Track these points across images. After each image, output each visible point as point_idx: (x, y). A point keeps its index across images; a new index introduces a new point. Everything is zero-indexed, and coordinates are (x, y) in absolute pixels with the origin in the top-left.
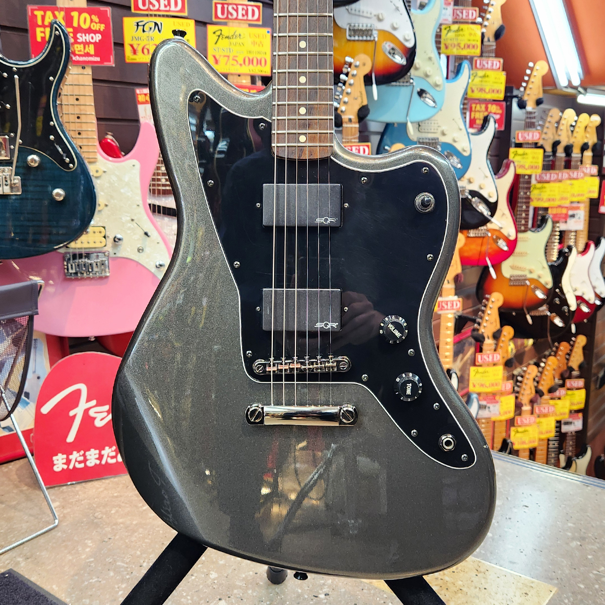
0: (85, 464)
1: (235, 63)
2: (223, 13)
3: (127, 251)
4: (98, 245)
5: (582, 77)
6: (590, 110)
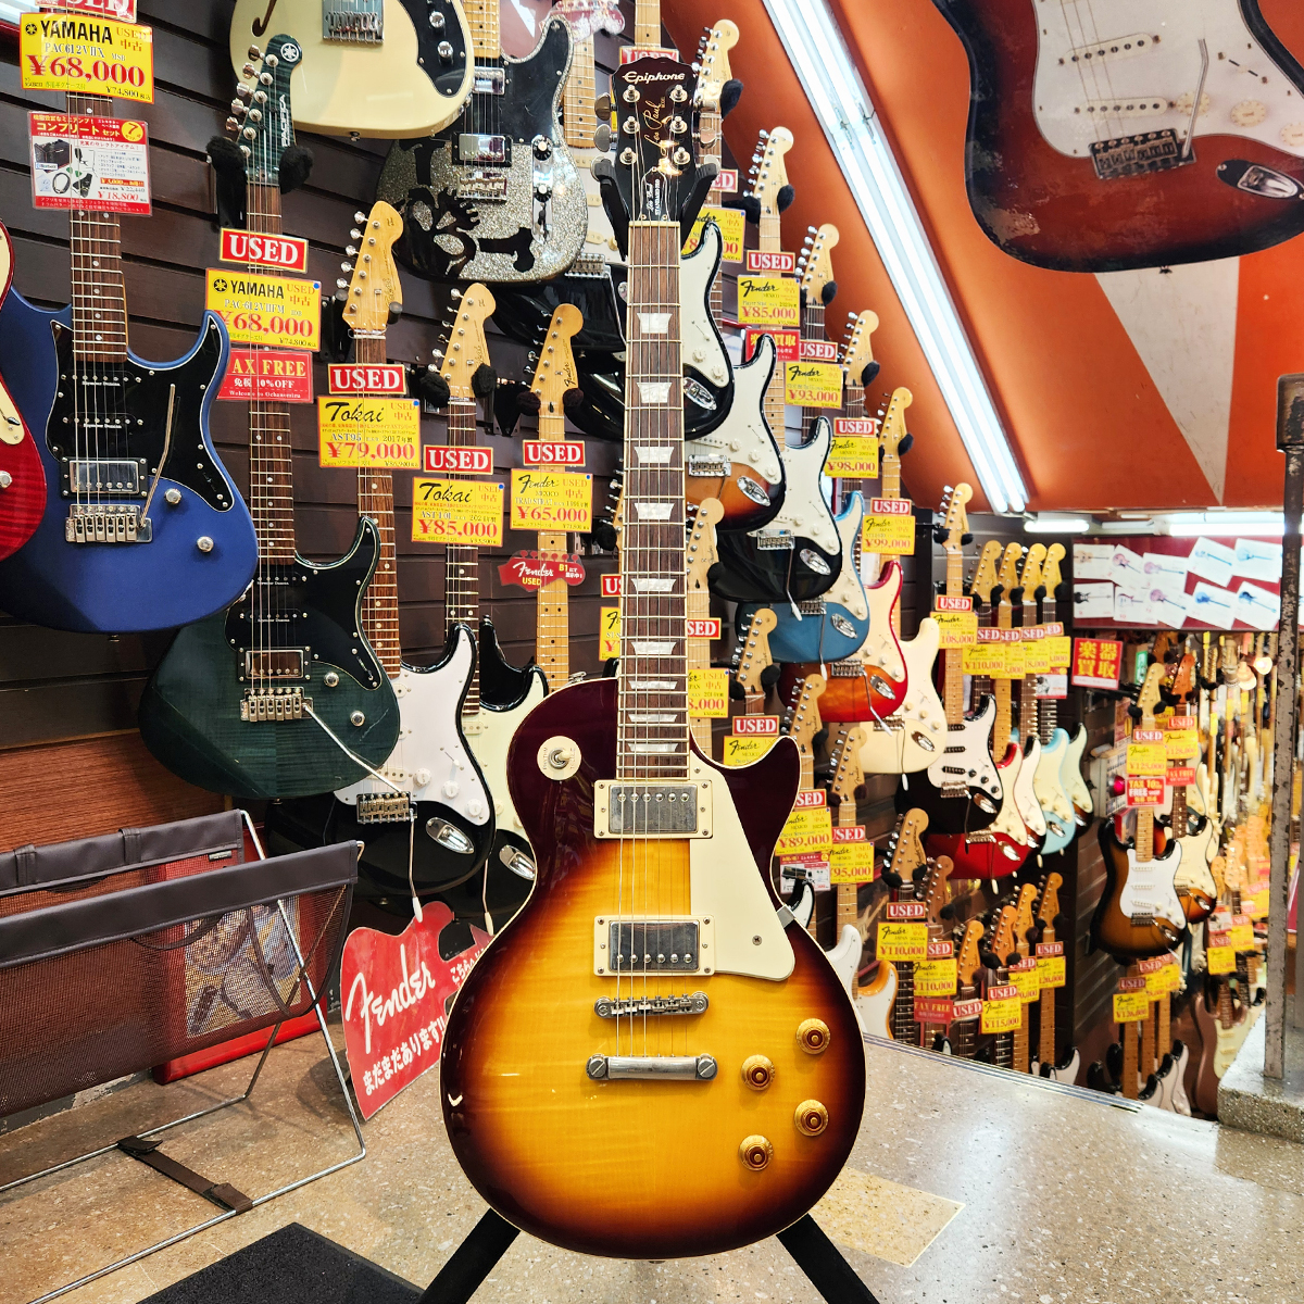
5: (1027, 501)
6: (1047, 540)
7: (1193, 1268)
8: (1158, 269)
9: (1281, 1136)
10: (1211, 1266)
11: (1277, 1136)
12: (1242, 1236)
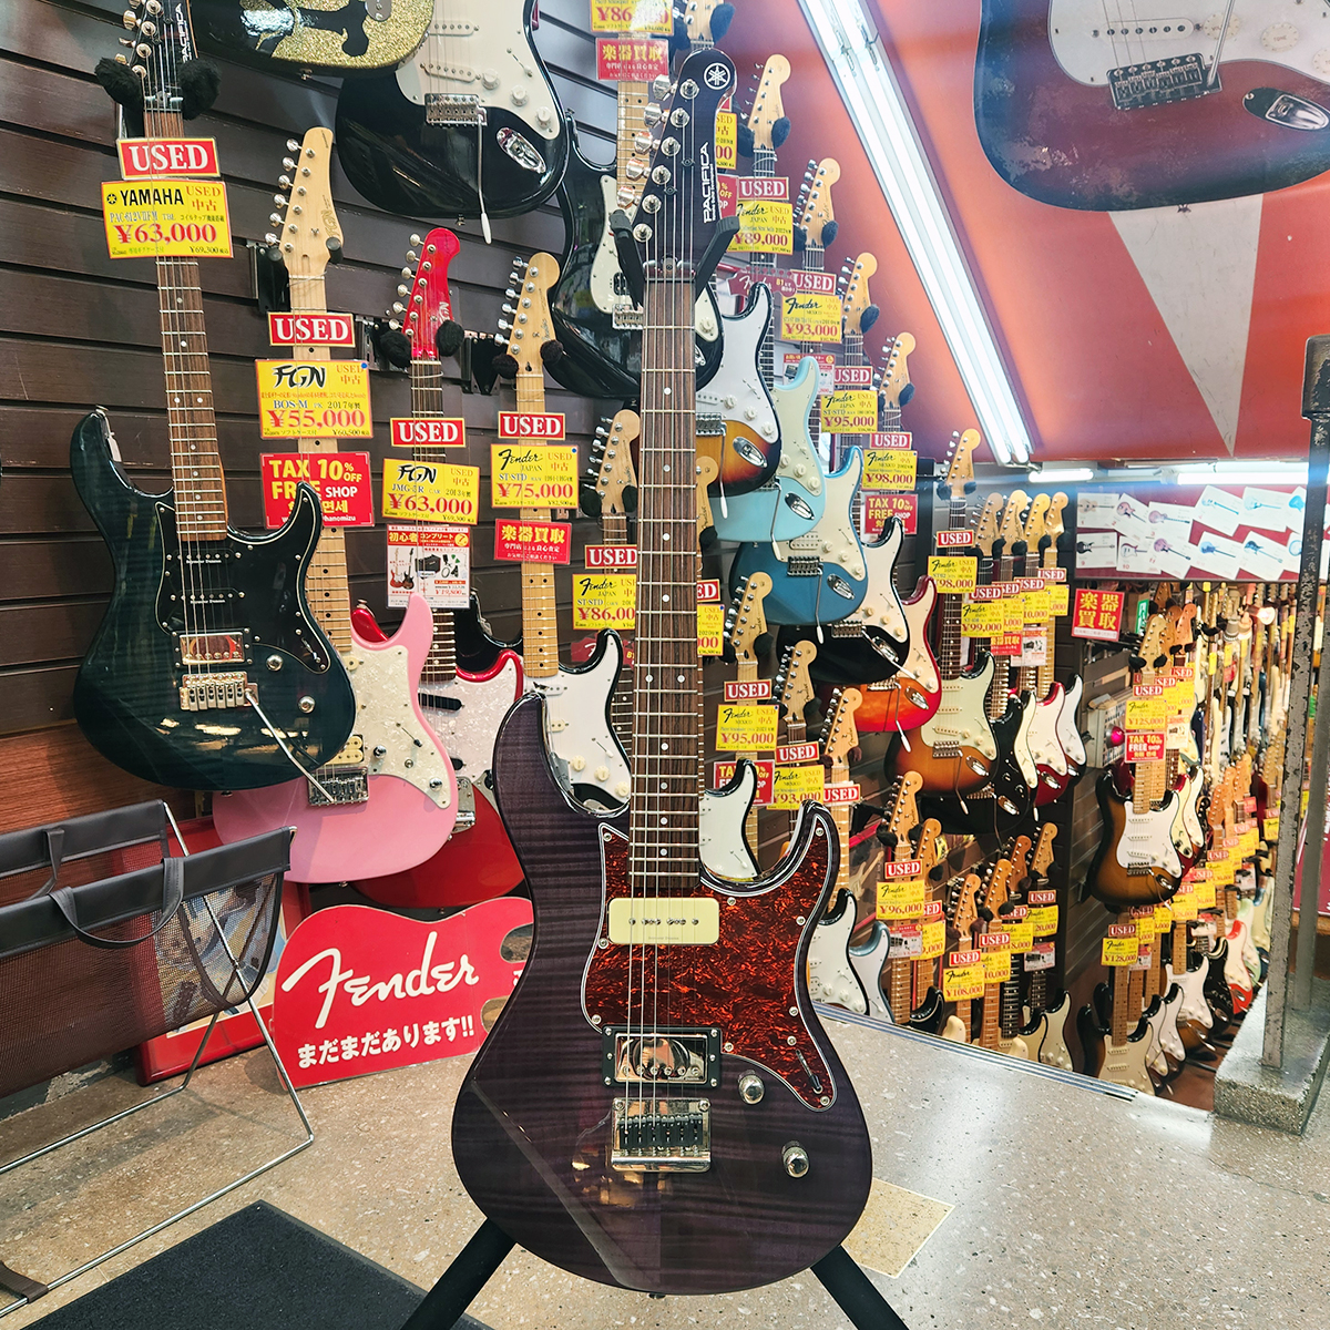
0: (340, 1057)
1: (529, 493)
2: (512, 429)
3: (391, 766)
4: (353, 760)
7: (1187, 1277)
8: (1176, 208)
9: (1278, 1127)
10: (1205, 1276)
11: (1274, 1127)
12: (1237, 1241)
